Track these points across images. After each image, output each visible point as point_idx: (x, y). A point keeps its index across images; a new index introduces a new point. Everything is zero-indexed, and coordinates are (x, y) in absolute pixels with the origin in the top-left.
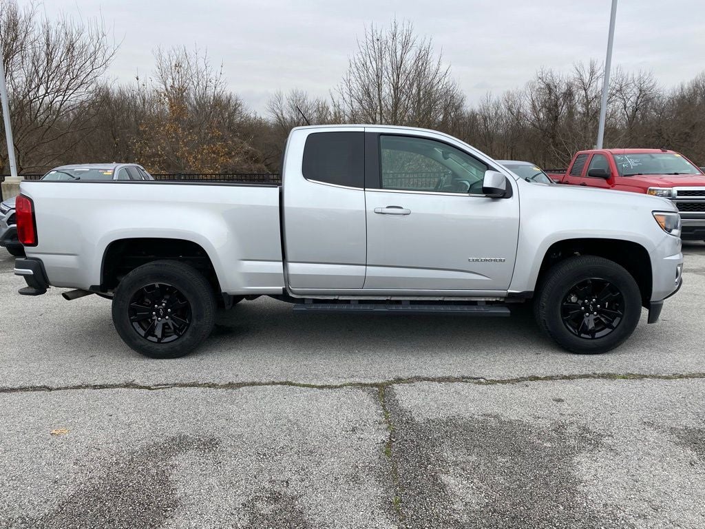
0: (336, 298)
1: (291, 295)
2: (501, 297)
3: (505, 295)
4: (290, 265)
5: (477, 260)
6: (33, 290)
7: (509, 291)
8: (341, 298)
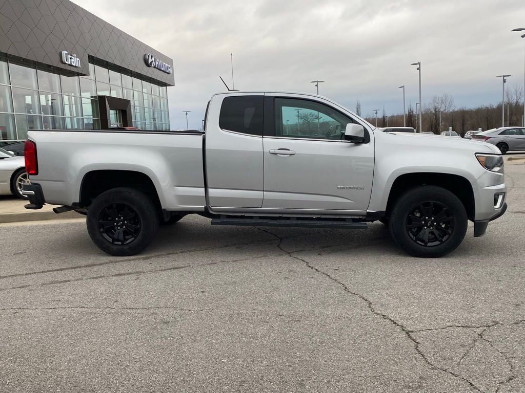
0: (243, 214)
1: (211, 212)
2: (363, 216)
3: (365, 214)
4: (210, 190)
5: (344, 188)
6: (34, 206)
7: (368, 211)
8: (246, 215)
